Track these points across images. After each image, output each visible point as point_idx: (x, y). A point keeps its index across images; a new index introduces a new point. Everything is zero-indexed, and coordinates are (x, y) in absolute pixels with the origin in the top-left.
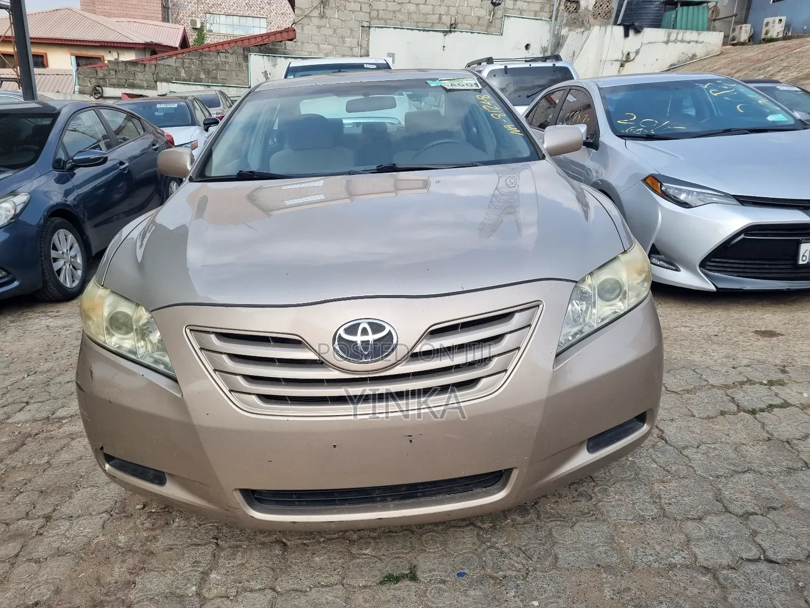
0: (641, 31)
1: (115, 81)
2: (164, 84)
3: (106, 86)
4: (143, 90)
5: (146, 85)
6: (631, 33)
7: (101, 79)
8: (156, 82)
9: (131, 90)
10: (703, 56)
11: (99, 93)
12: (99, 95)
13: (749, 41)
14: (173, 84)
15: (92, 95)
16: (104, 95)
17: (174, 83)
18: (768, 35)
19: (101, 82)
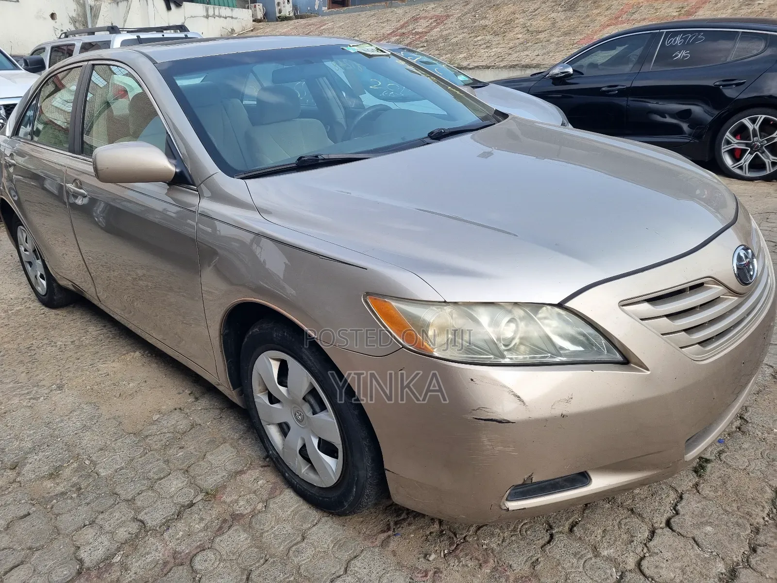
0: (181, 4)
6: (173, 6)
10: (241, 30)
13: (264, 18)
18: (282, 14)
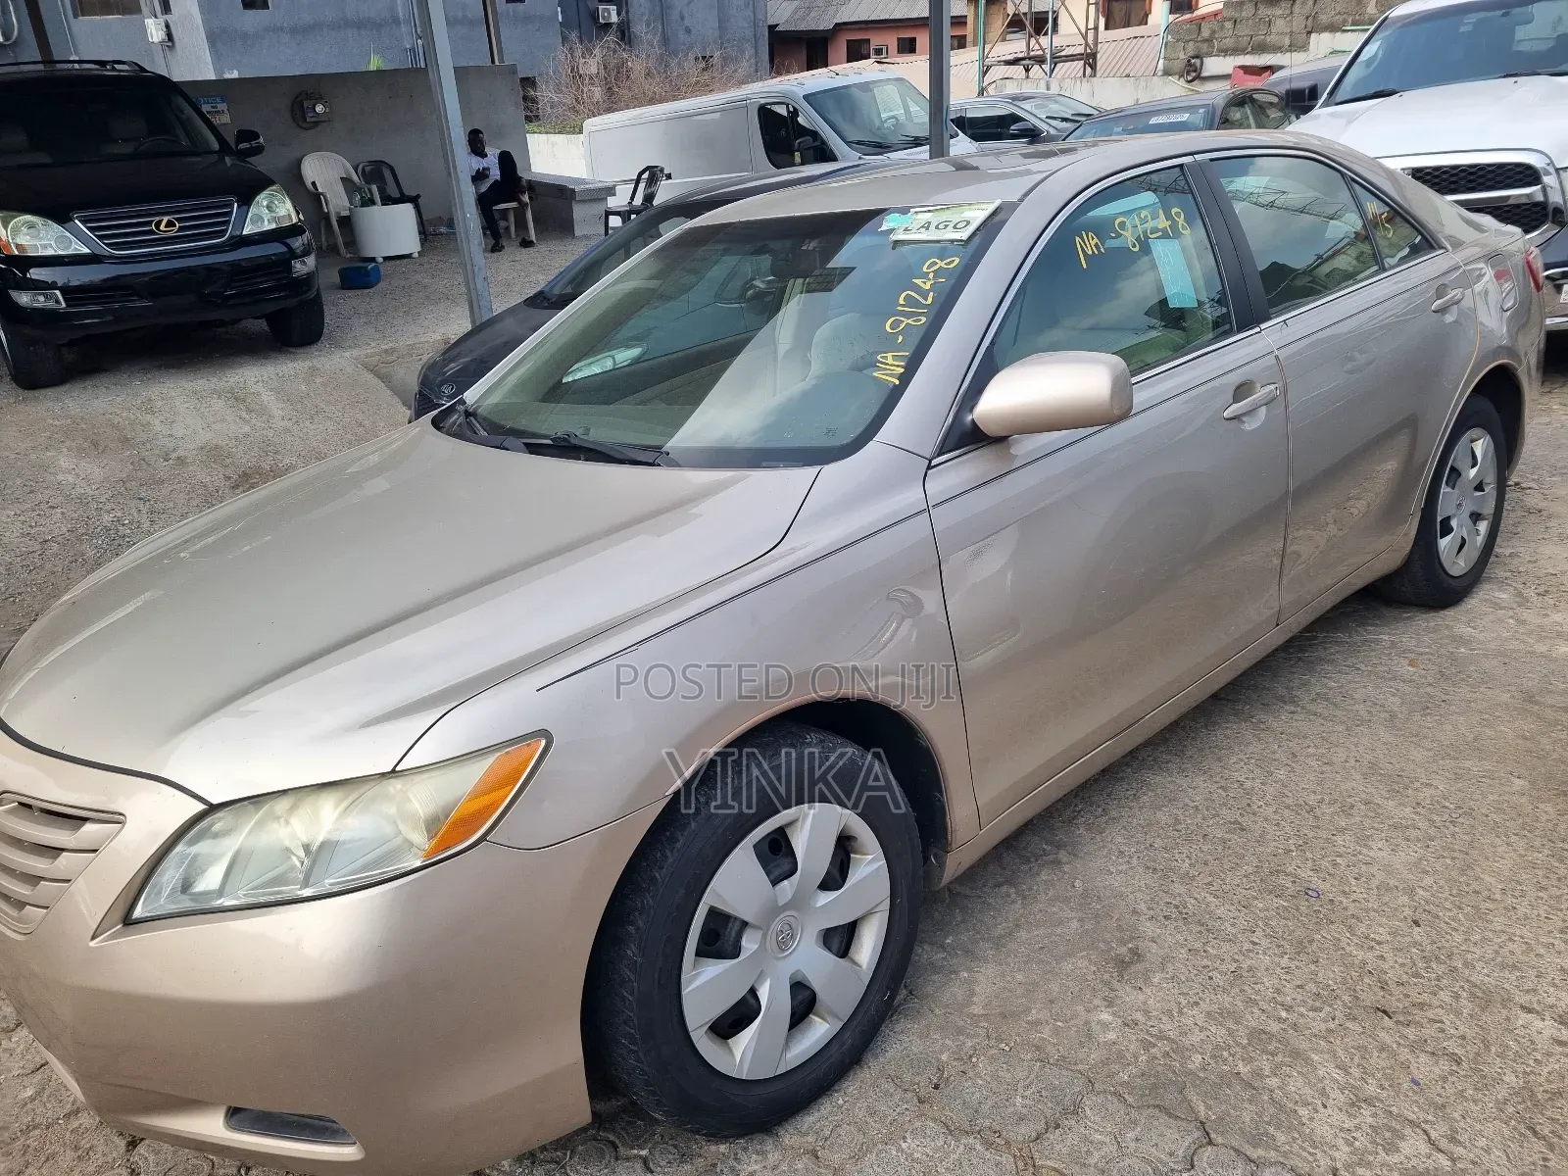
1: (1229, 42)
2: (1326, 36)
3: (1210, 55)
4: (1279, 54)
5: (1287, 42)
7: (1205, 41)
8: (1310, 33)
9: (1257, 57)
11: (1195, 71)
12: (1194, 74)
14: (1345, 34)
15: (1182, 76)
16: (1204, 74)
17: (1348, 31)
19: (1205, 47)
